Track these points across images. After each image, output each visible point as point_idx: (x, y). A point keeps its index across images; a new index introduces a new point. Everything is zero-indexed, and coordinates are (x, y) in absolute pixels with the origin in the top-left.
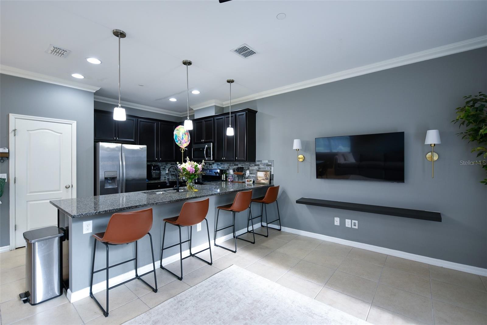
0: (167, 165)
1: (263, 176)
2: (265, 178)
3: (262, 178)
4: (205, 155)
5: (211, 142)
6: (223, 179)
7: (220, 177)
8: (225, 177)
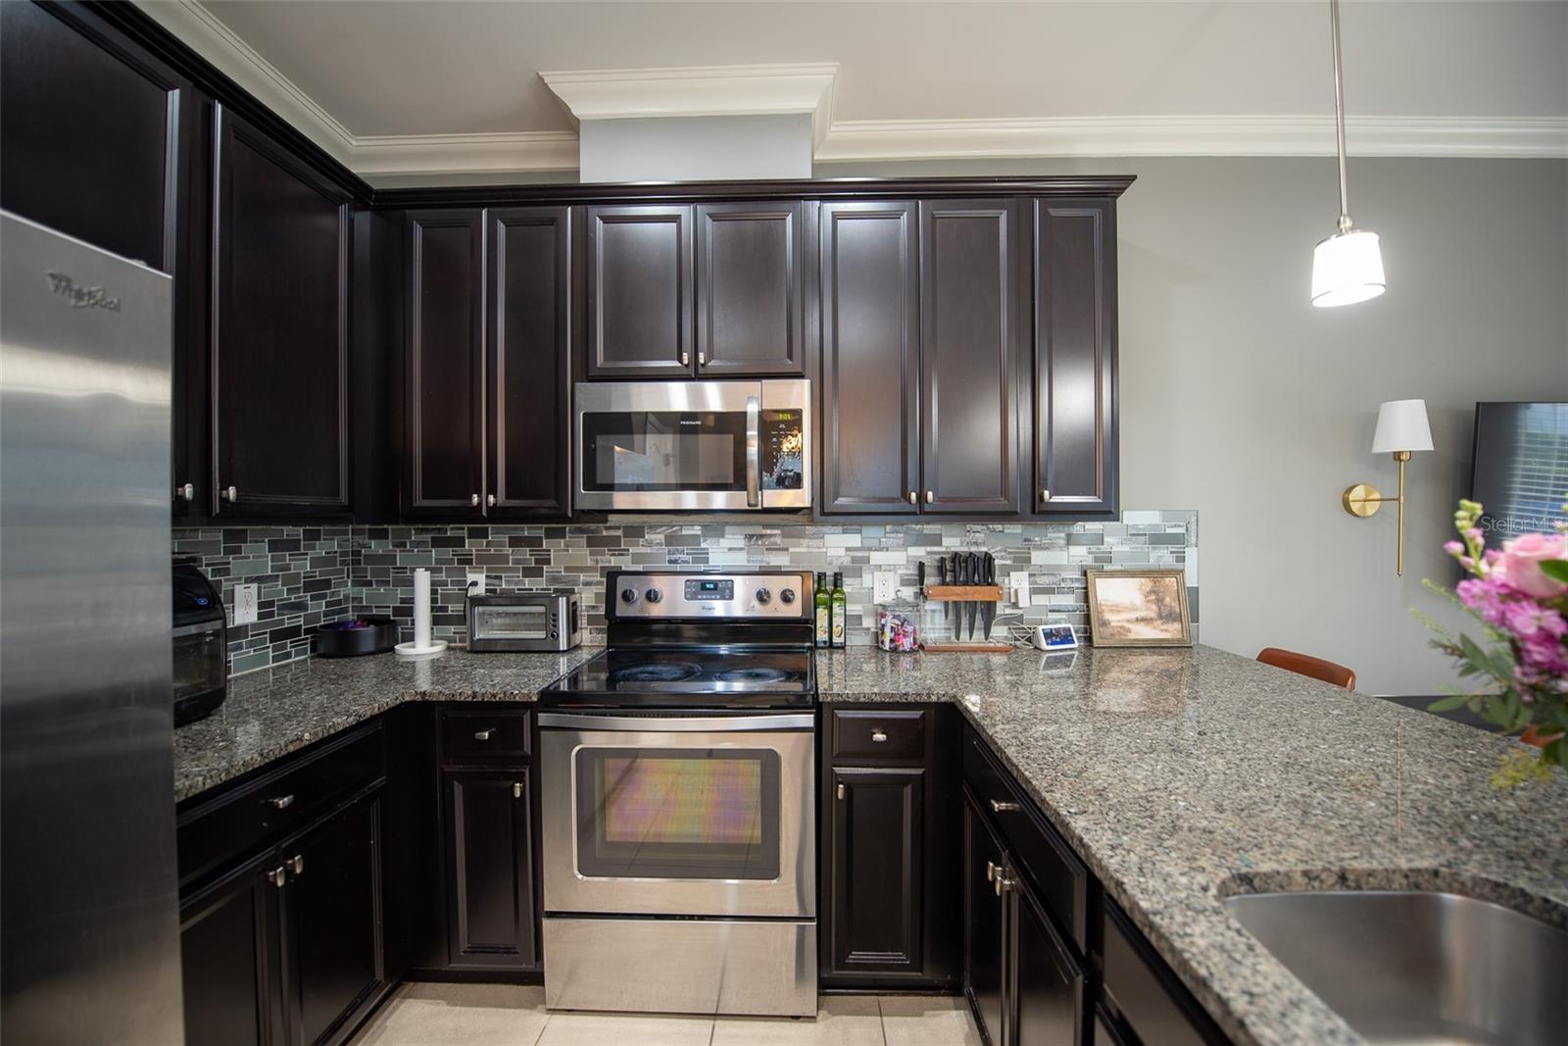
0: (238, 551)
1: (1137, 598)
2: (1152, 614)
3: (1134, 615)
4: (753, 473)
5: (800, 376)
6: (825, 637)
7: (802, 628)
8: (838, 621)
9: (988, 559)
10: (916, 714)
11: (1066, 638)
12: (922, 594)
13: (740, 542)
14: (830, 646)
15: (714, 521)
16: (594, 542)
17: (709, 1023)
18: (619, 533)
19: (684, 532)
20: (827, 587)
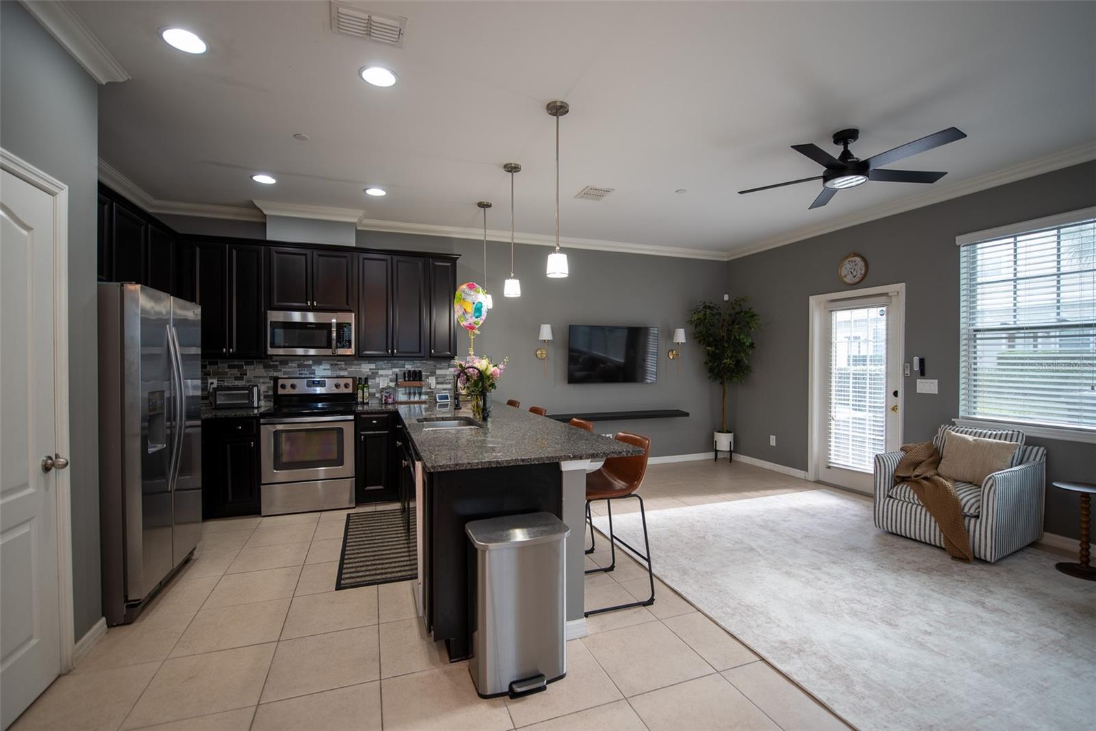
4: (334, 343)
5: (350, 311)
6: (361, 400)
7: (353, 396)
8: (366, 394)
9: (420, 372)
10: (386, 415)
11: (446, 398)
12: (397, 384)
13: (328, 367)
14: (363, 403)
15: (318, 360)
16: (266, 367)
17: (319, 513)
18: (277, 363)
19: (306, 363)
20: (361, 383)
